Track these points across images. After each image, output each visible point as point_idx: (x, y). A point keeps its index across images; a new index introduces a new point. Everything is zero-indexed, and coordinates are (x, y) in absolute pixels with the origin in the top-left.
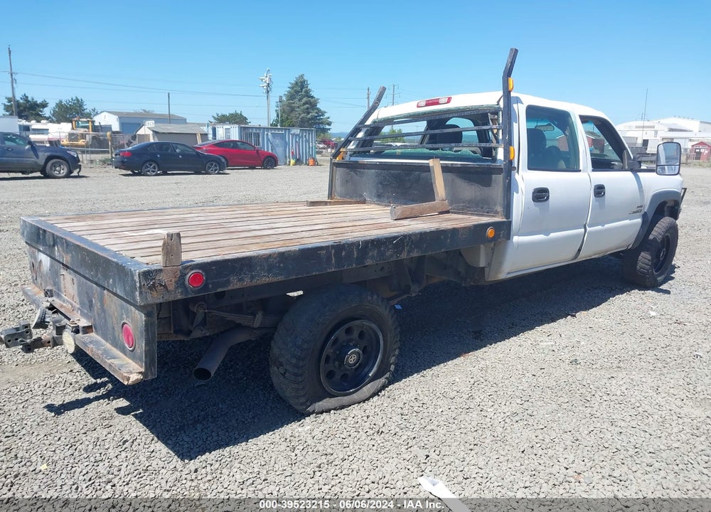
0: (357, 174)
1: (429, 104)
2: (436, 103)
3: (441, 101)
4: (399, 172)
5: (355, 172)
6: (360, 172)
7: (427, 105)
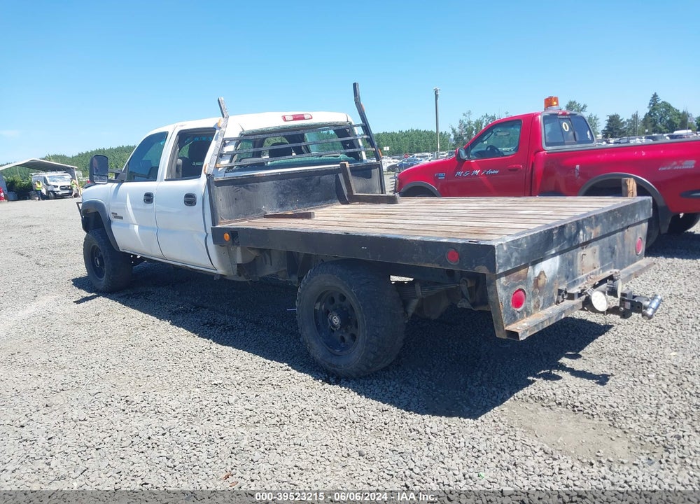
0: (248, 189)
1: (296, 118)
2: (302, 118)
3: (305, 117)
4: (300, 179)
5: (247, 188)
6: (251, 186)
7: (295, 119)
